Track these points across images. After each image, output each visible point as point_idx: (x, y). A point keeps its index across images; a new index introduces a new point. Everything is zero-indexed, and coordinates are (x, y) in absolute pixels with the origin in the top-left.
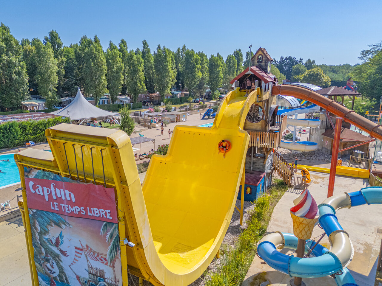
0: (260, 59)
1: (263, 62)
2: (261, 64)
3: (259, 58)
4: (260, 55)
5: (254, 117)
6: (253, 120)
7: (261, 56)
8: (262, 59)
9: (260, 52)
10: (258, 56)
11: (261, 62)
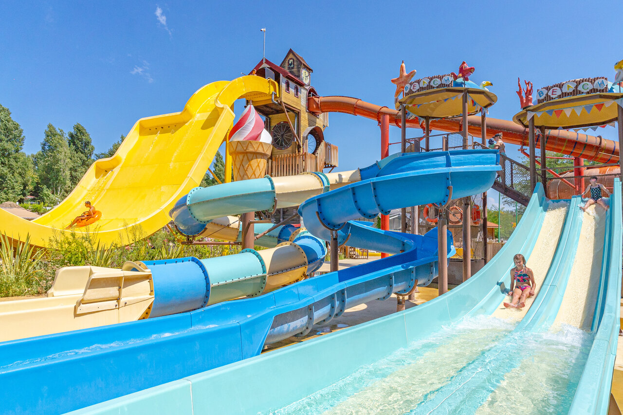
0: (291, 65)
1: (295, 67)
2: (292, 70)
3: (290, 63)
4: (290, 59)
5: (282, 141)
6: (282, 145)
7: (292, 60)
8: (294, 64)
9: (291, 56)
10: (289, 61)
11: (293, 68)
